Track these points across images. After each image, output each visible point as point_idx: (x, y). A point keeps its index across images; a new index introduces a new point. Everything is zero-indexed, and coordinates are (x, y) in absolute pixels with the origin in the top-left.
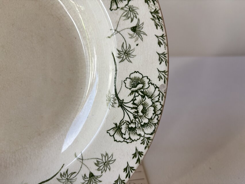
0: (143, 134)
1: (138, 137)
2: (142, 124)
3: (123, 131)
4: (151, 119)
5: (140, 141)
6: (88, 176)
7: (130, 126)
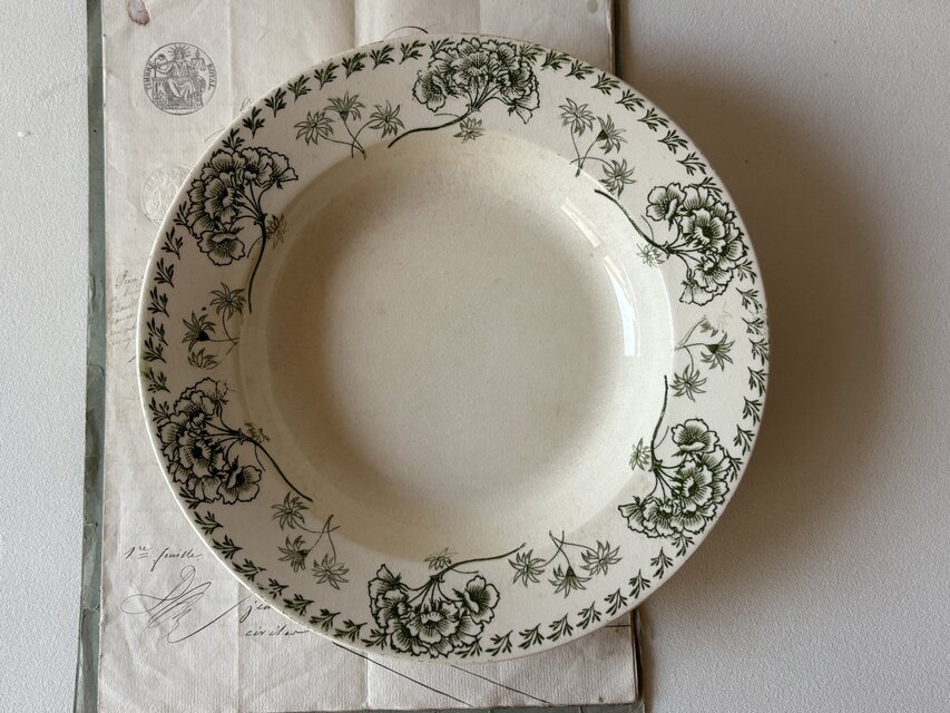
0: (236, 156)
1: (245, 153)
2: (231, 173)
3: (269, 170)
4: (214, 177)
5: (245, 145)
6: (350, 116)
7: (254, 175)
